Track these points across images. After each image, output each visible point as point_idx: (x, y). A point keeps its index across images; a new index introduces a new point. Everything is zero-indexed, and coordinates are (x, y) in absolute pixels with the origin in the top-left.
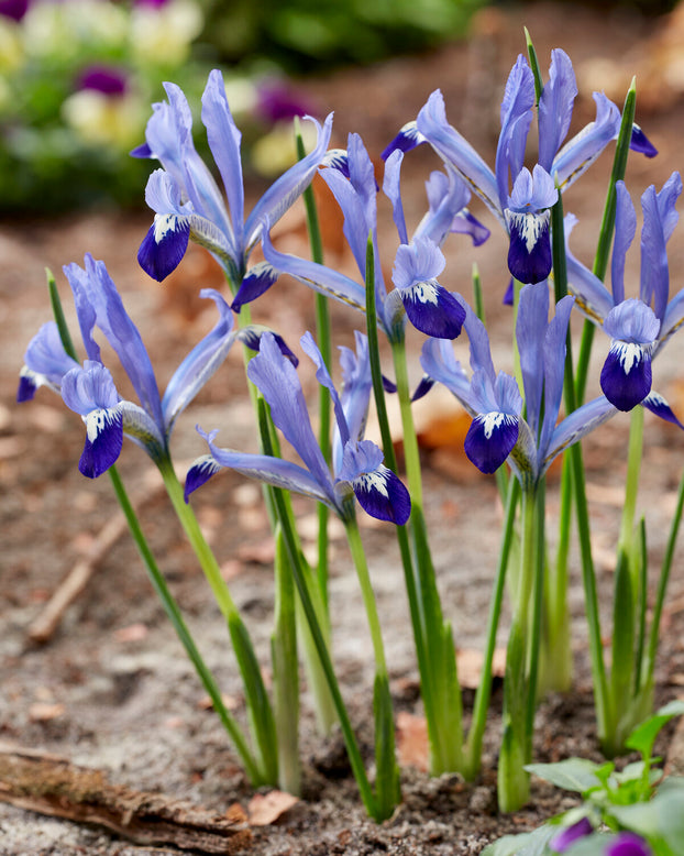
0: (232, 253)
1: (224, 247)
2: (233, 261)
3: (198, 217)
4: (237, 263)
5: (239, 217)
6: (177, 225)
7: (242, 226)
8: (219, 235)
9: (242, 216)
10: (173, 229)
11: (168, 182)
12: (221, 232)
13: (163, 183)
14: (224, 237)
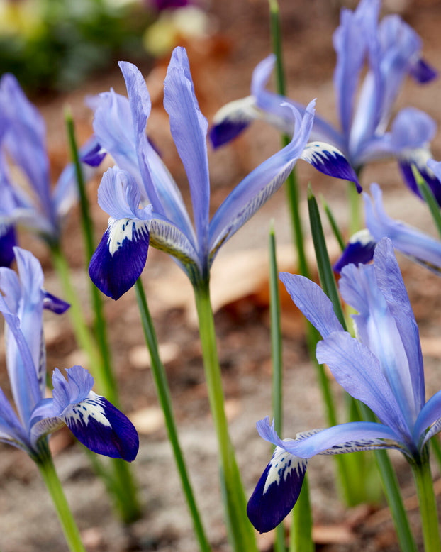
0: (195, 257)
1: (187, 251)
2: (195, 265)
3: (159, 221)
4: (200, 268)
5: (204, 217)
6: (134, 233)
7: (207, 228)
8: (182, 240)
9: (207, 216)
10: (130, 238)
11: (125, 182)
12: (183, 235)
13: (118, 182)
14: (187, 241)
